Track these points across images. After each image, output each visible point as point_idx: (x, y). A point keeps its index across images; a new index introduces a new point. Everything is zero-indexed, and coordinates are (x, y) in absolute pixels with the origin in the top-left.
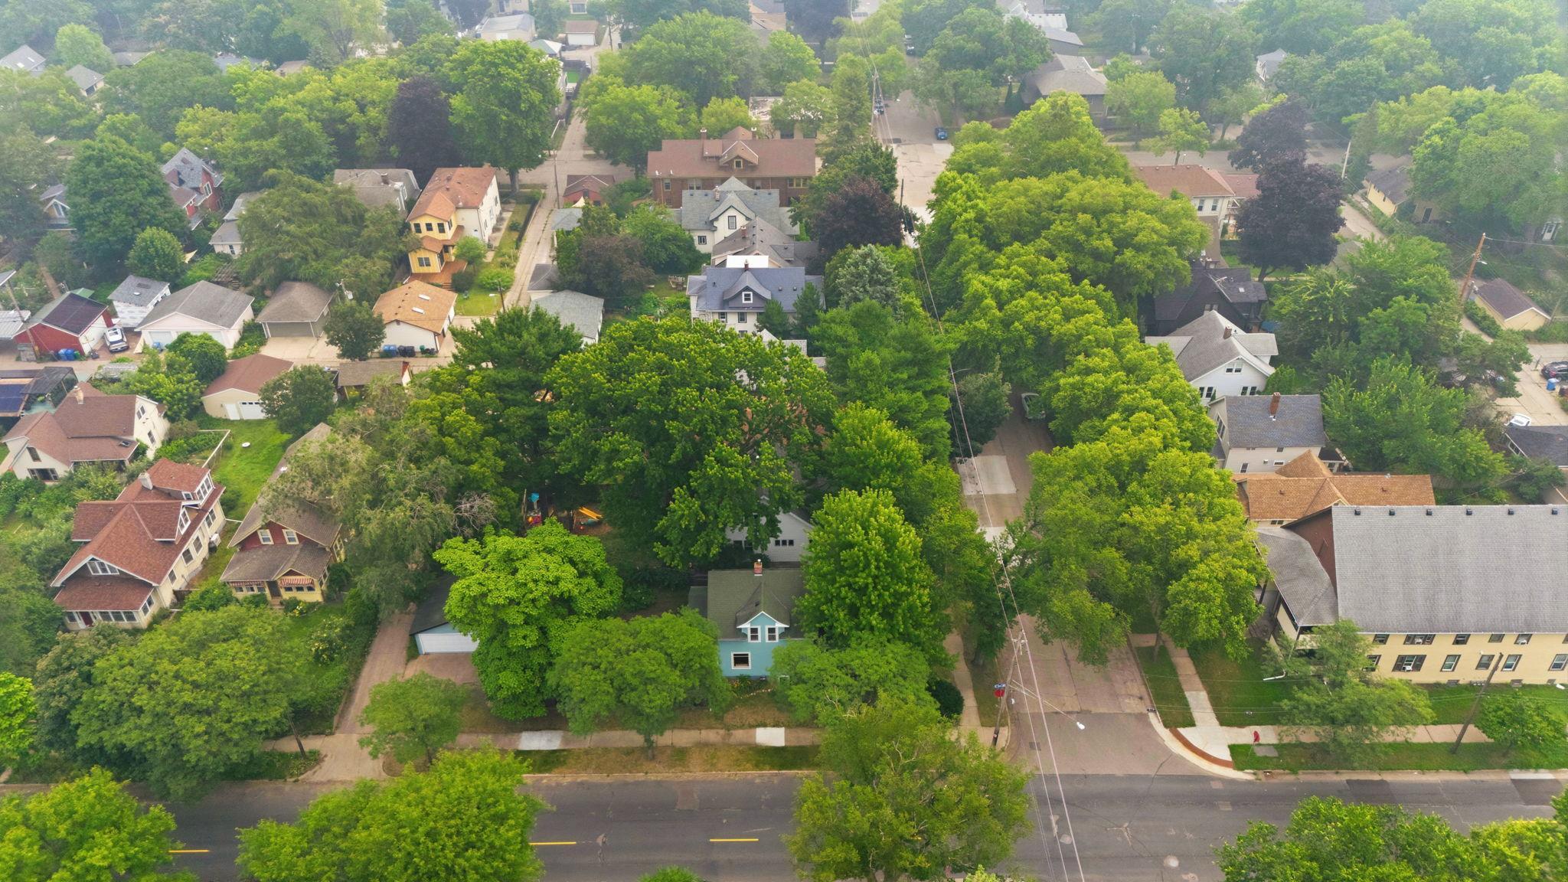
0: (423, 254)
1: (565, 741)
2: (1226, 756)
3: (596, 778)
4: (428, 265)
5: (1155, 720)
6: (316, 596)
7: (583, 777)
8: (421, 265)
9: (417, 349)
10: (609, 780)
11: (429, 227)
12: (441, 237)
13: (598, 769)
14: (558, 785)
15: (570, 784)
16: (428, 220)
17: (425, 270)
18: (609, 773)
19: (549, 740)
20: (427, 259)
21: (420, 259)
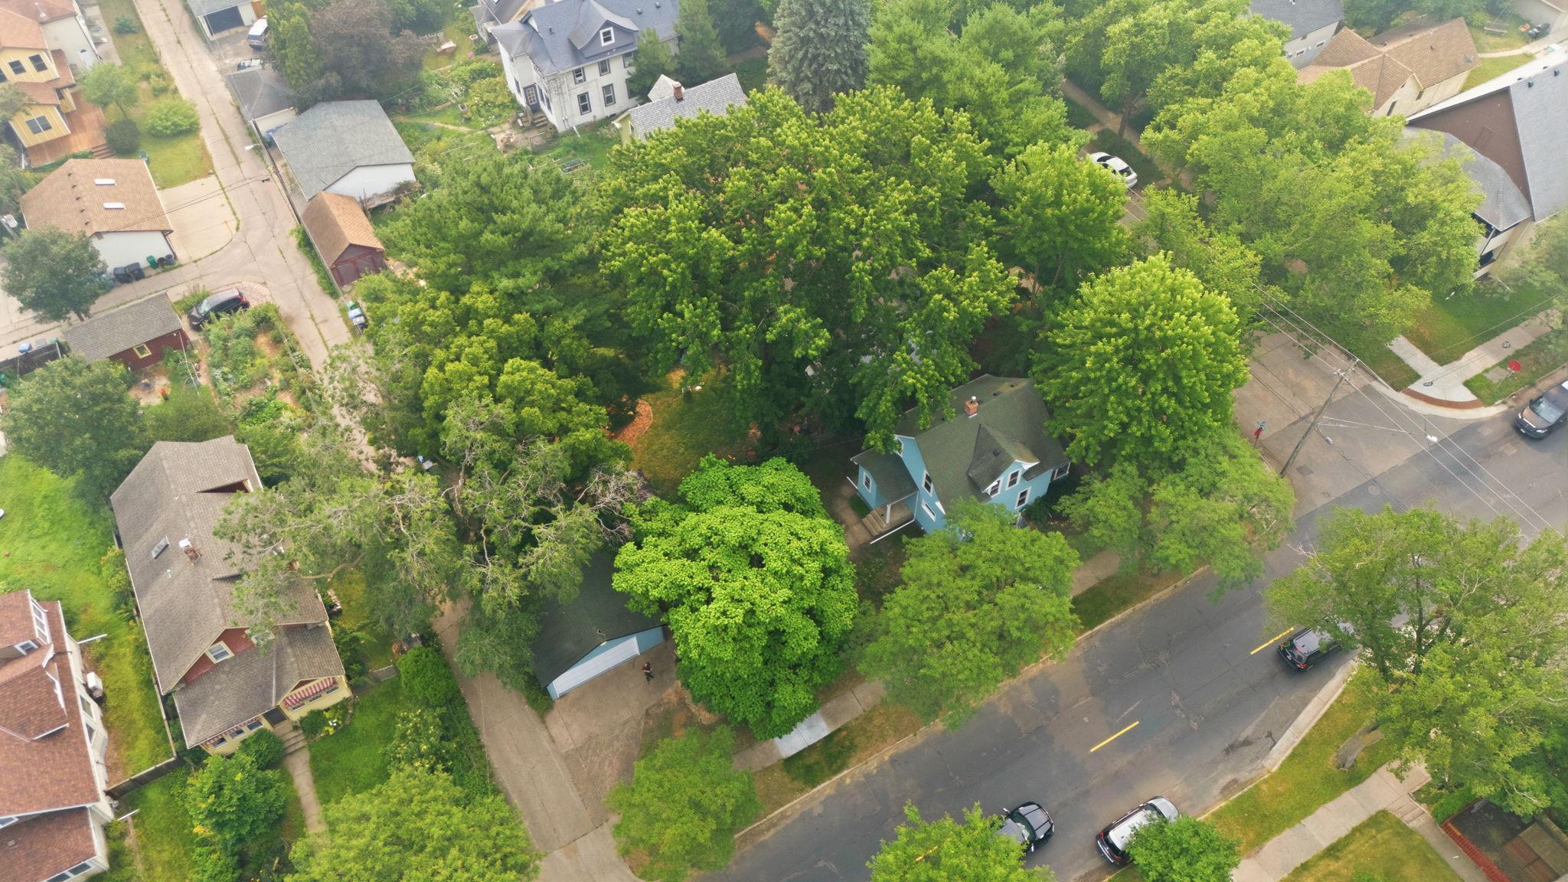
0: (36, 114)
1: (830, 717)
2: (1467, 396)
3: (905, 744)
4: (47, 127)
5: (1383, 388)
6: (344, 692)
7: (888, 752)
8: (36, 131)
9: (144, 264)
10: (919, 740)
11: (17, 67)
12: (42, 77)
13: (899, 733)
14: (868, 776)
15: (880, 768)
16: (13, 57)
17: (44, 137)
18: (914, 728)
19: (810, 727)
20: (42, 119)
21: (30, 123)
